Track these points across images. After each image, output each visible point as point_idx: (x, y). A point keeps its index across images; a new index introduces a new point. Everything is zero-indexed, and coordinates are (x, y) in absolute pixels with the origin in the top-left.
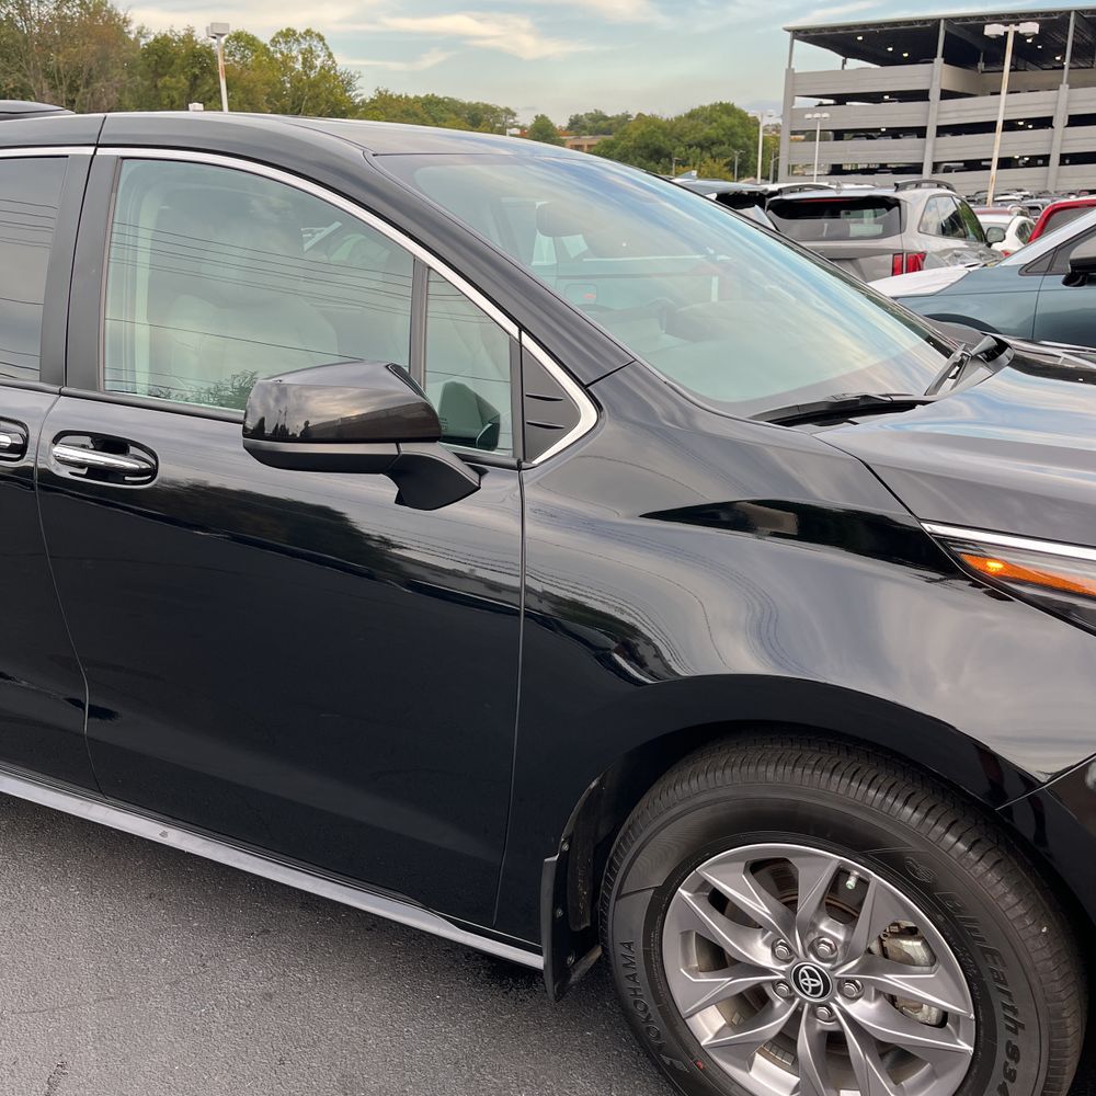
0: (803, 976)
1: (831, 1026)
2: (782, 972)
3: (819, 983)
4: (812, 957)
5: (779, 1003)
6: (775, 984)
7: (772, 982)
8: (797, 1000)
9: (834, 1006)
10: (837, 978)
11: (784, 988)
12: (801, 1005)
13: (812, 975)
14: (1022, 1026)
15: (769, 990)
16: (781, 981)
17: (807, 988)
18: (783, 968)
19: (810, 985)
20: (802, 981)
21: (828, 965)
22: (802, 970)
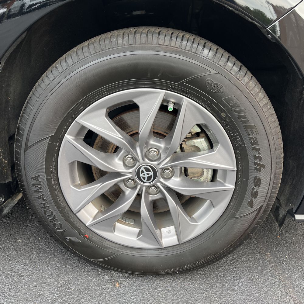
0: (142, 172)
1: (158, 196)
2: (130, 173)
3: (151, 173)
4: (146, 160)
5: (128, 191)
6: (125, 181)
7: (123, 180)
8: (139, 187)
9: (159, 184)
10: (160, 169)
11: (131, 182)
12: (141, 190)
13: (147, 170)
14: (263, 166)
15: (122, 186)
16: (130, 179)
17: (144, 178)
18: (130, 170)
19: (146, 176)
20: (141, 175)
21: (156, 163)
22: (142, 169)
